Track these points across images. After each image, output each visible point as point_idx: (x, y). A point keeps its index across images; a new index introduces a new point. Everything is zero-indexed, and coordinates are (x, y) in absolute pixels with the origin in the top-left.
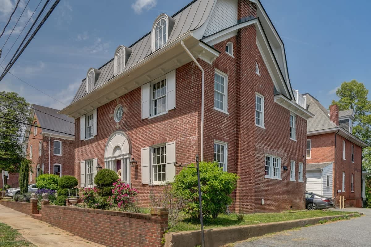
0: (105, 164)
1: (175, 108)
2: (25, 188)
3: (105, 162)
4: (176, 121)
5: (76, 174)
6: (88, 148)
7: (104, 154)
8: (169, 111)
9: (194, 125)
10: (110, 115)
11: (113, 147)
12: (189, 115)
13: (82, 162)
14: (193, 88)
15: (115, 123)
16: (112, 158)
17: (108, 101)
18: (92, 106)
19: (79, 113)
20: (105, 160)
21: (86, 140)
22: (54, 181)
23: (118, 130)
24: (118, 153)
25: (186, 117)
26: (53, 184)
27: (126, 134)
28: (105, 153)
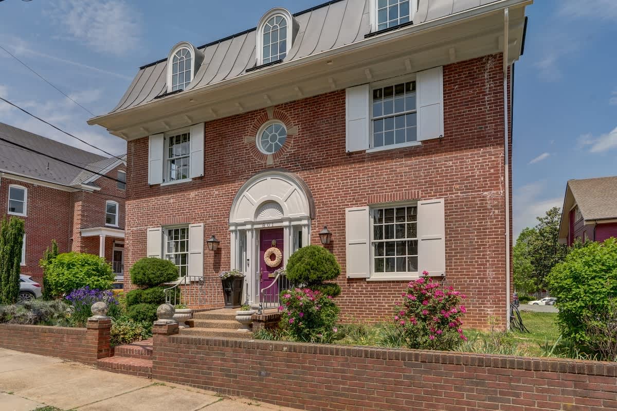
0: (233, 236)
1: (443, 136)
2: (13, 287)
3: (232, 231)
4: (446, 161)
5: (131, 253)
6: (171, 201)
7: (228, 216)
8: (424, 142)
9: (494, 171)
10: (246, 140)
11: (257, 202)
12: (481, 152)
13: (150, 229)
14: (489, 104)
15: (263, 157)
16: (253, 223)
17: (241, 111)
18: (190, 118)
19: (147, 129)
20: (232, 228)
21: (164, 184)
22: (97, 270)
23: (271, 168)
24: (269, 215)
25: (472, 155)
26: (95, 275)
27: (298, 178)
28: (231, 214)
